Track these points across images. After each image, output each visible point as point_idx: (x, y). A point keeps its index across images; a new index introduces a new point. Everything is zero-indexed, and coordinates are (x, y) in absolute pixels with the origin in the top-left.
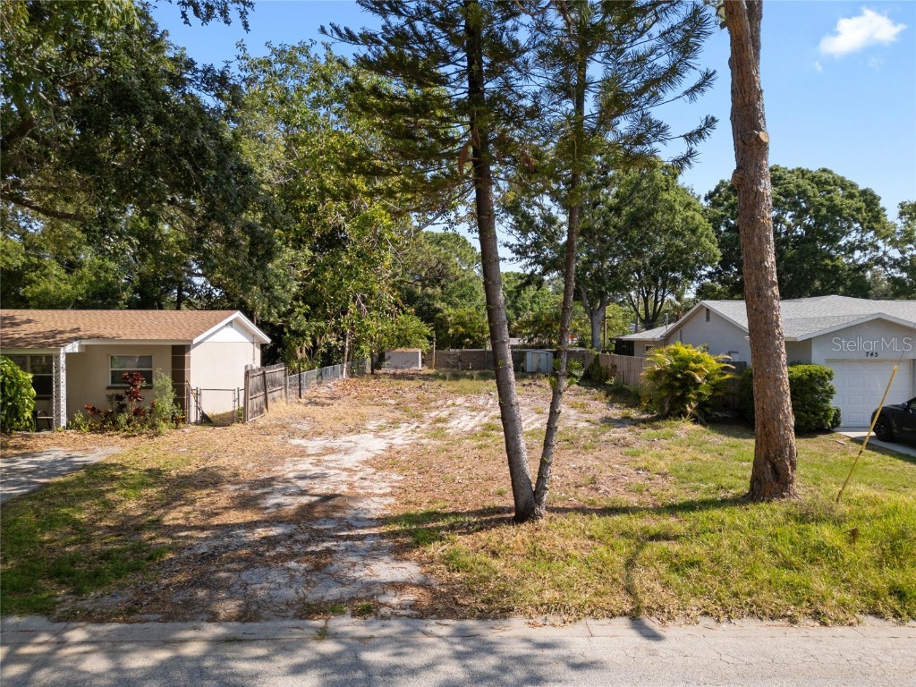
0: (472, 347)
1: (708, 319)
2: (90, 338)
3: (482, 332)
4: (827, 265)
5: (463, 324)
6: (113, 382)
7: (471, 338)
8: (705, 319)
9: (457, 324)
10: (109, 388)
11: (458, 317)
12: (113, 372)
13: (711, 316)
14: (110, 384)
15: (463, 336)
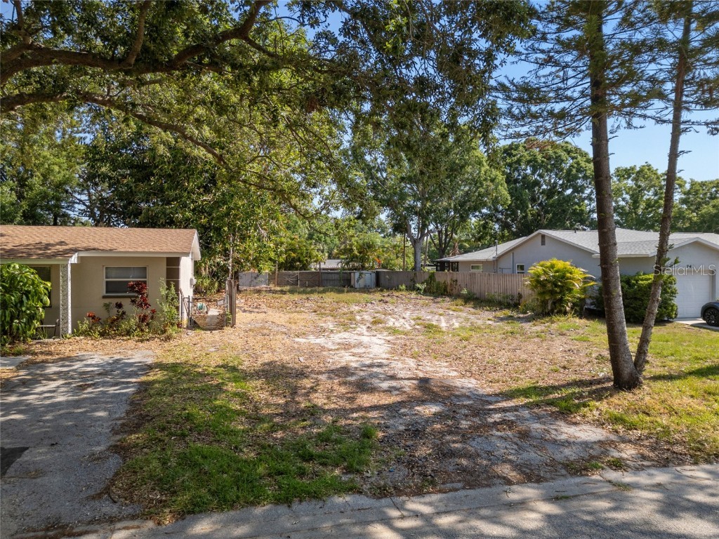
0: (301, 269)
1: (543, 243)
2: (87, 250)
3: (310, 257)
4: (576, 209)
5: (294, 250)
6: (107, 292)
7: (300, 261)
8: (540, 244)
9: (290, 250)
10: (104, 297)
11: (290, 244)
12: (107, 282)
13: (547, 241)
14: (104, 293)
15: (294, 260)
